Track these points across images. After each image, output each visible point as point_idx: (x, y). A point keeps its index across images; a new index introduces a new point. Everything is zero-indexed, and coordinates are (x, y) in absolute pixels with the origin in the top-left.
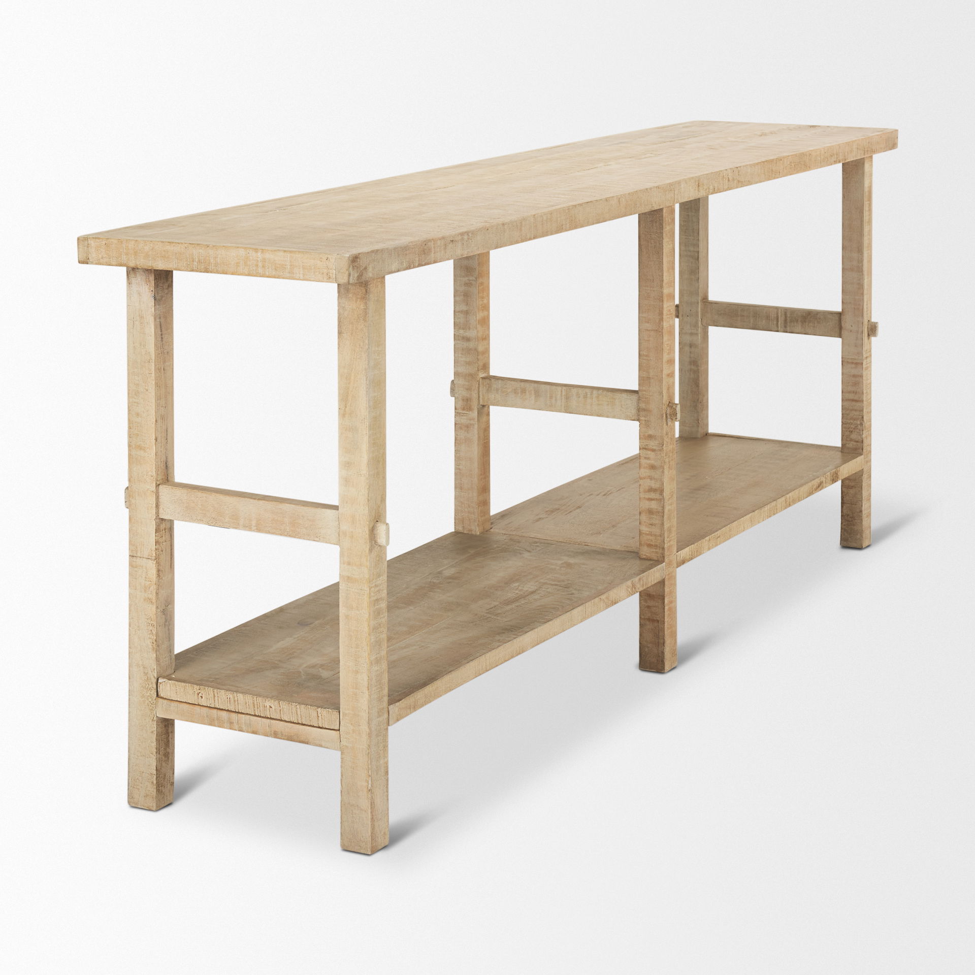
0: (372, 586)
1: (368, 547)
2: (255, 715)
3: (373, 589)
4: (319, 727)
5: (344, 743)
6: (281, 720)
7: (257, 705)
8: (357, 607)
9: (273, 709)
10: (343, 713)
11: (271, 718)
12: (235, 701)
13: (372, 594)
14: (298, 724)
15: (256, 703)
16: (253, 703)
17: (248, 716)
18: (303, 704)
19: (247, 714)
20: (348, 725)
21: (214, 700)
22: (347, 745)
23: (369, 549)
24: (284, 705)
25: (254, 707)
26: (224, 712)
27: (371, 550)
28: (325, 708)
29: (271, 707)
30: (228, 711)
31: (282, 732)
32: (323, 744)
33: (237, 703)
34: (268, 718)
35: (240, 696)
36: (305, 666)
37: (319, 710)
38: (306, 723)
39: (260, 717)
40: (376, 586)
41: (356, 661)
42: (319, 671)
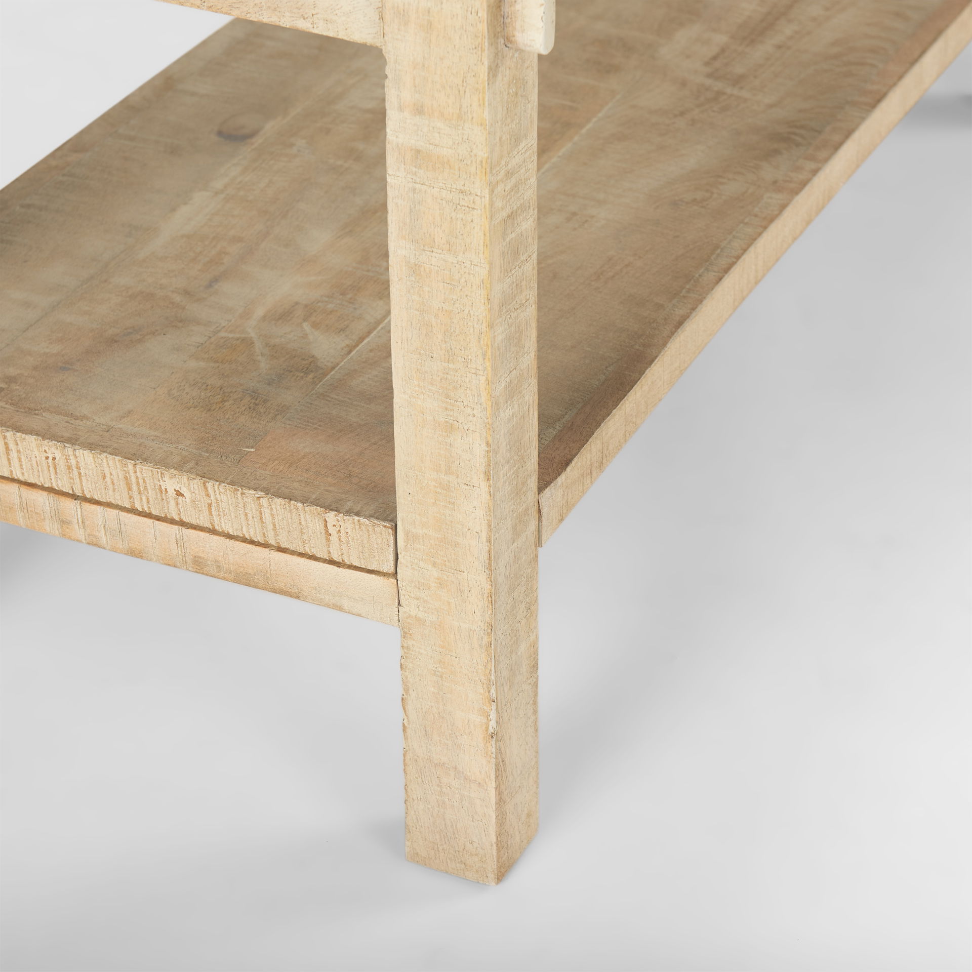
0: (499, 178)
1: (486, 63)
2: (133, 511)
3: (500, 189)
4: (332, 562)
5: (410, 608)
6: (213, 532)
7: (138, 484)
8: (448, 243)
9: (188, 500)
10: (407, 534)
11: (182, 524)
12: (69, 468)
13: (499, 204)
14: (265, 545)
15: (133, 479)
16: (126, 478)
17: (114, 512)
18: (279, 496)
19: (109, 505)
20: (422, 564)
21: (9, 460)
22: (421, 615)
23: (490, 68)
24: (221, 493)
25: (130, 489)
26: (41, 492)
27: (493, 71)
28: (349, 513)
29: (179, 494)
30: (51, 490)
31: (216, 561)
32: (346, 603)
33: (75, 472)
34: (172, 522)
35: (85, 457)
36: (260, 312)
37: (331, 516)
38: (292, 547)
39: (149, 515)
40: (509, 175)
41: (448, 397)
42: (305, 336)
